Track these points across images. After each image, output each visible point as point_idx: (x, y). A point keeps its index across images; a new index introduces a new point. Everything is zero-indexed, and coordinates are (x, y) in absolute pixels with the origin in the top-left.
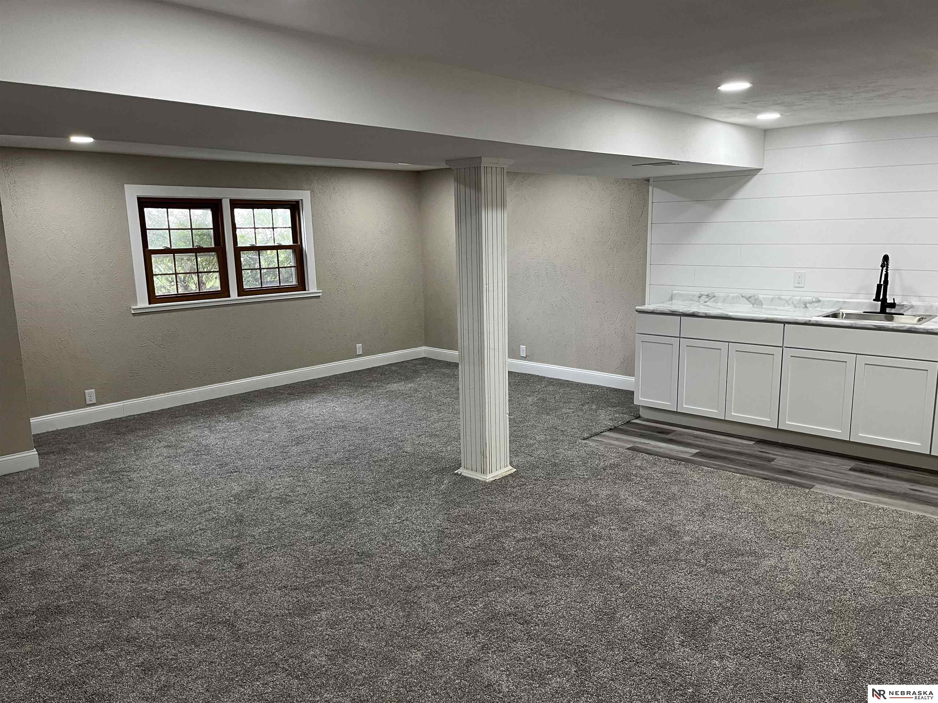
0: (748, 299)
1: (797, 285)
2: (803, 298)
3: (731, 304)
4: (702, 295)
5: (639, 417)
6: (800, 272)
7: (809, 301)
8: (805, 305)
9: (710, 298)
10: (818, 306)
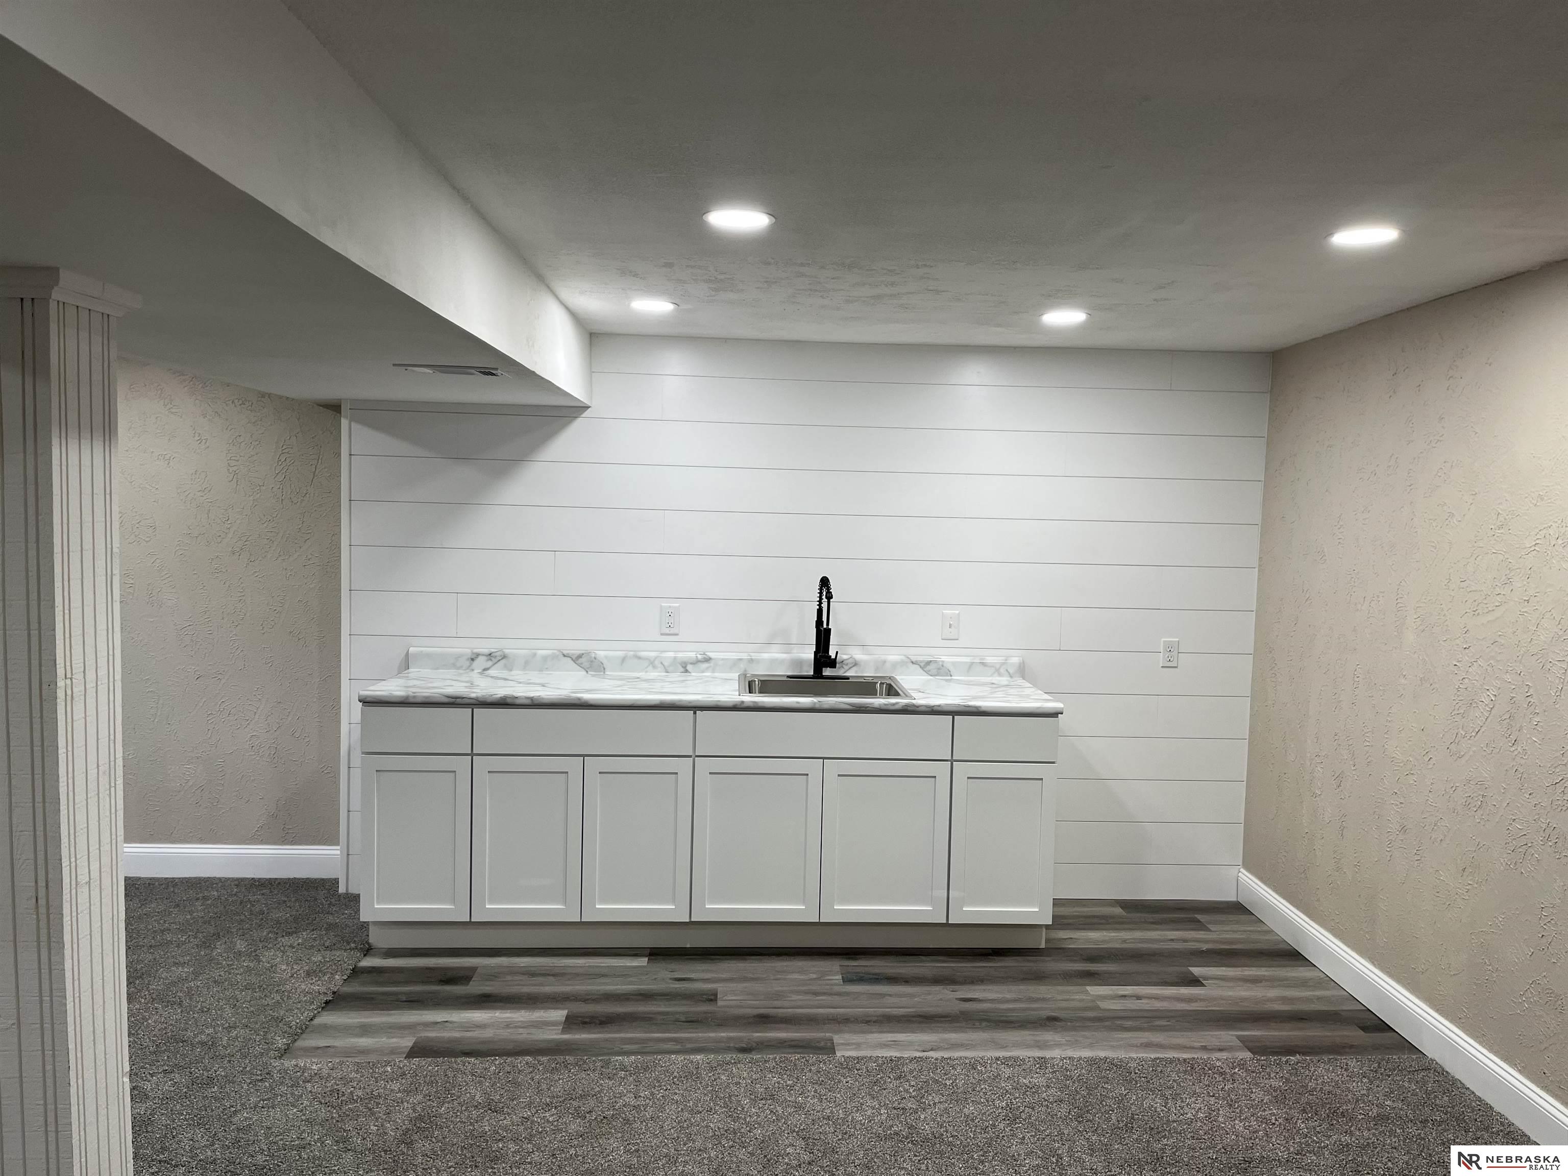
0: (577, 659)
1: (667, 631)
2: (680, 655)
3: (541, 670)
4: (478, 655)
5: (368, 950)
6: (670, 607)
7: (691, 661)
8: (685, 667)
9: (495, 660)
10: (707, 668)
